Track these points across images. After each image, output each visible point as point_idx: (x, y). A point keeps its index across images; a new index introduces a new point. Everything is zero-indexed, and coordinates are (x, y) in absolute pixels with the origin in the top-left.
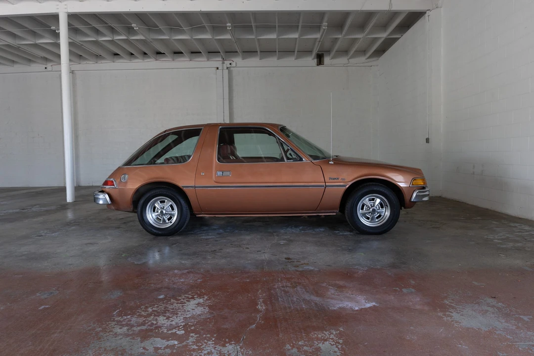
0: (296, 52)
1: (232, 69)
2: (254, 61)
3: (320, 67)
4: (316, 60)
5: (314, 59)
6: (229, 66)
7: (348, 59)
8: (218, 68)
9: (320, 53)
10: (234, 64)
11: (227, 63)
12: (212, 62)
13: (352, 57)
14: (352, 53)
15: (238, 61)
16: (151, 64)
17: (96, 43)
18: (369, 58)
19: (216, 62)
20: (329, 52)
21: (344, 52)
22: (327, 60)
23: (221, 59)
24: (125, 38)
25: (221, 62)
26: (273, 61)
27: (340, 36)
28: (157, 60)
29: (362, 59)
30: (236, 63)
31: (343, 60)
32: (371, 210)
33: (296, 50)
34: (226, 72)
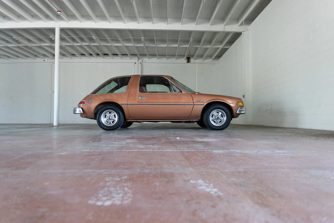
0: (176, 56)
1: (143, 64)
2: (154, 60)
3: (189, 64)
4: (186, 60)
5: (185, 59)
6: (141, 62)
7: (203, 60)
8: (135, 63)
9: (189, 56)
10: (144, 61)
11: (140, 60)
12: (133, 60)
13: (205, 59)
14: (204, 57)
15: (146, 59)
16: (100, 60)
17: (72, 47)
18: (213, 59)
19: (135, 60)
20: (193, 56)
21: (201, 56)
22: (192, 60)
23: (137, 58)
24: (88, 44)
25: (137, 60)
26: (164, 60)
27: (198, 46)
28: (103, 58)
29: (210, 60)
31: (200, 61)
32: (217, 117)
33: (176, 55)
34: (140, 65)
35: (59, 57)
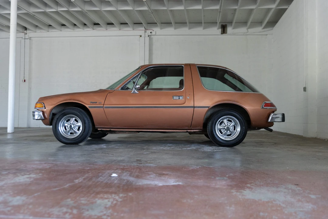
0: (203, 24)
1: (152, 37)
2: (170, 30)
3: (224, 36)
4: (220, 30)
5: (218, 29)
6: (150, 34)
7: (247, 29)
8: (141, 36)
9: (224, 24)
10: (154, 33)
11: (148, 32)
12: (137, 31)
13: (250, 28)
14: (249, 24)
15: (157, 30)
16: (89, 32)
17: (44, 13)
18: (264, 28)
19: (140, 31)
20: (231, 23)
21: (244, 23)
22: (229, 29)
23: (143, 29)
24: (67, 9)
25: (143, 31)
26: (184, 30)
27: (236, 7)
28: (94, 29)
29: (259, 29)
30: (156, 32)
31: (243, 30)
33: (203, 22)
34: (147, 39)
35: (16, 30)
